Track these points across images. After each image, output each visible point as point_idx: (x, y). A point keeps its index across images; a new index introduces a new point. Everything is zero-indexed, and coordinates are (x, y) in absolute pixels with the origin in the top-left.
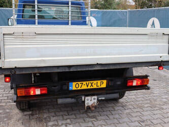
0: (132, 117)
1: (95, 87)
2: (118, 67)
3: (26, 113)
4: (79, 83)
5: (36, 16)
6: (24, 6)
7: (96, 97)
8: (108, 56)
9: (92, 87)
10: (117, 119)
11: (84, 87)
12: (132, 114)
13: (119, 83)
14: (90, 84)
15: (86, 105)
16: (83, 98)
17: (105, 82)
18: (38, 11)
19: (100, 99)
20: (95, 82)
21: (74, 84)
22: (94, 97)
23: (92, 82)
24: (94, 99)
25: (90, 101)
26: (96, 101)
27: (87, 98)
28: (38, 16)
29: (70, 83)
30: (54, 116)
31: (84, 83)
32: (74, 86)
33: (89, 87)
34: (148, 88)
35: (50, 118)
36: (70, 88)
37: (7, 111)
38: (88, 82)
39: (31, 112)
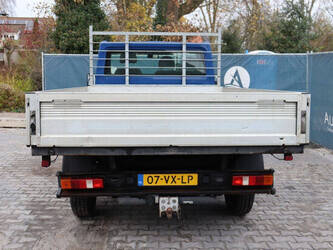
0: (254, 241)
1: (179, 183)
2: (206, 152)
3: (85, 222)
4: (153, 175)
5: (127, 71)
6: (108, 55)
7: (176, 199)
8: (183, 136)
9: (174, 184)
10: (224, 242)
11: (162, 183)
12: (256, 239)
13: (220, 180)
14: (171, 180)
15: (161, 210)
16: (157, 198)
17: (195, 176)
18: (130, 62)
19: (185, 202)
20: (179, 176)
21: (145, 176)
22: (173, 198)
23: (174, 175)
24: (174, 201)
25: (167, 204)
26: (177, 204)
27: (161, 199)
28: (130, 70)
29: (139, 176)
30: (124, 230)
31: (162, 176)
32: (145, 180)
33: (169, 184)
34: (273, 192)
35: (117, 231)
36: (140, 182)
37: (61, 217)
38: (167, 176)
39: (92, 222)
